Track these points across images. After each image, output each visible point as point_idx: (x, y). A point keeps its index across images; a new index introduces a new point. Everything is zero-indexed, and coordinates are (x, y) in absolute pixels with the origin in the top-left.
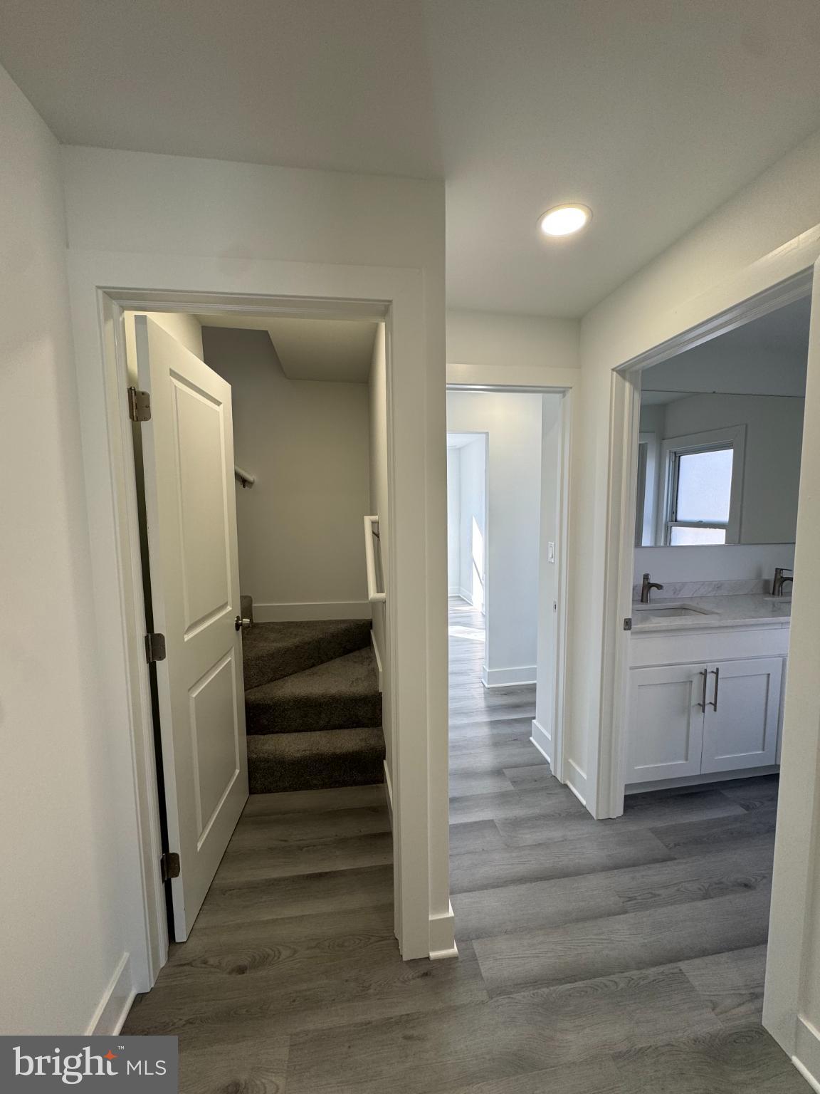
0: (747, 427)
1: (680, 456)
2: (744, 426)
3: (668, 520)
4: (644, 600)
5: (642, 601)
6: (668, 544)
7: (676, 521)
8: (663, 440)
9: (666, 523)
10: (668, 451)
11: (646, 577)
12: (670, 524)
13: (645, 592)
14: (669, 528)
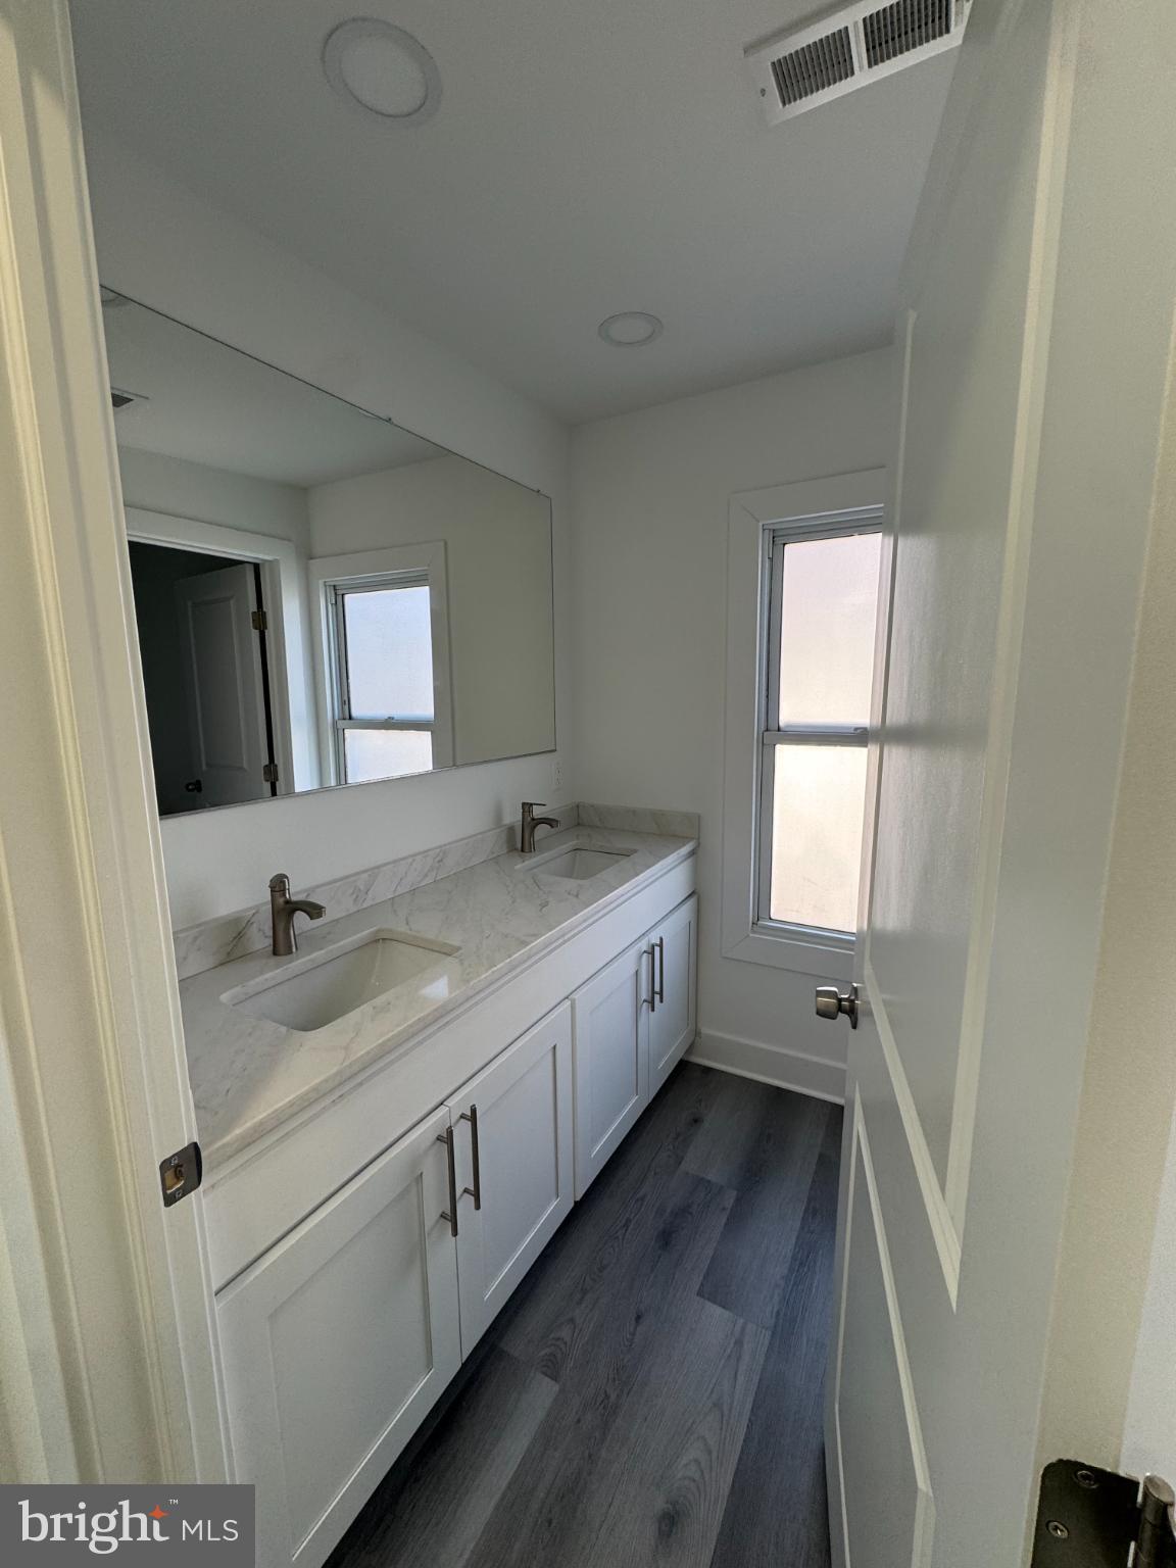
0: (446, 544)
1: (343, 595)
2: (442, 544)
3: (336, 718)
4: (281, 947)
5: (275, 953)
6: (343, 782)
7: (350, 718)
8: (311, 559)
9: (335, 723)
10: (321, 582)
11: (278, 884)
12: (341, 724)
13: (281, 927)
14: (341, 732)
